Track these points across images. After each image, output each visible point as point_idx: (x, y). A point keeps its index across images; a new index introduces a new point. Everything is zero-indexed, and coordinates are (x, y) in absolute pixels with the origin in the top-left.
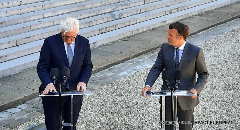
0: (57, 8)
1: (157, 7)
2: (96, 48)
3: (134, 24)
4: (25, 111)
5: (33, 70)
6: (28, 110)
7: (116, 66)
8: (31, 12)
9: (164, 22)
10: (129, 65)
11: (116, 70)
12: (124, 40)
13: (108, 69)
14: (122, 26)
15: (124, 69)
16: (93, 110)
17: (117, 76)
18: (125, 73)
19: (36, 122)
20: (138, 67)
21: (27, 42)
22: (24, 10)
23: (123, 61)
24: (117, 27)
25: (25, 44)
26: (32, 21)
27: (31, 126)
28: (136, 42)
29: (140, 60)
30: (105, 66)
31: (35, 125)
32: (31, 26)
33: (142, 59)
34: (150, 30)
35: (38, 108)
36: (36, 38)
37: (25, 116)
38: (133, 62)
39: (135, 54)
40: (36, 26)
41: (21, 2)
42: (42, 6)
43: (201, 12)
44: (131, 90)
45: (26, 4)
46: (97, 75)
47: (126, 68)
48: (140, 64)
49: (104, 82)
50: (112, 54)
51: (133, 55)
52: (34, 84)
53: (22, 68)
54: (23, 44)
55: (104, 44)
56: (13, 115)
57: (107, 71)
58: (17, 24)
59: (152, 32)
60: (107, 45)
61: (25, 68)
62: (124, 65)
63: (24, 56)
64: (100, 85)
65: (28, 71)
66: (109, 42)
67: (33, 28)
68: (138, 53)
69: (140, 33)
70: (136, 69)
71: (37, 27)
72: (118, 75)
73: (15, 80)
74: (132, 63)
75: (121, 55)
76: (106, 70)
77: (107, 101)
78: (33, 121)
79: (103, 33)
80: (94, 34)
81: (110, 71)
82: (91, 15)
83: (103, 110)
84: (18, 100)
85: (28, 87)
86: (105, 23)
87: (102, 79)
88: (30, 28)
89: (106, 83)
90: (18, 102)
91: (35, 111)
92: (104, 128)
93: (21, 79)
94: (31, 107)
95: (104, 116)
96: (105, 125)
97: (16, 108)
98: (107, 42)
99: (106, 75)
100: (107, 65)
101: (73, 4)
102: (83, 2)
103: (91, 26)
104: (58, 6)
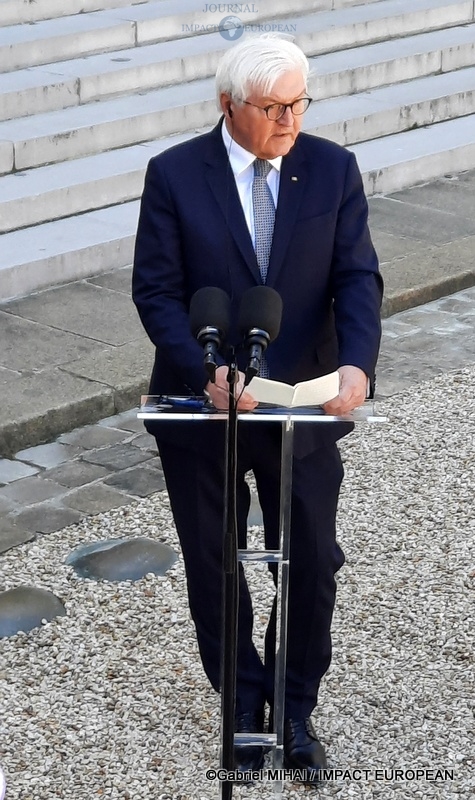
2: (382, 196)
4: (56, 480)
5: (87, 289)
6: (65, 474)
8: (82, 12)
16: (370, 493)
19: (104, 532)
21: (62, 158)
22: (46, 4)
25: (51, 163)
26: (84, 56)
27: (80, 552)
30: (424, 286)
31: (99, 546)
32: (78, 82)
35: (110, 468)
36: (103, 139)
37: (54, 502)
40: (103, 81)
50: (461, 234)
52: (92, 353)
53: (39, 278)
54: (44, 165)
55: (422, 182)
57: (434, 314)
58: (18, 68)
60: (435, 185)
61: (53, 280)
63: (48, 221)
64: (402, 377)
65: (68, 292)
66: (444, 173)
67: (88, 91)
71: (106, 87)
73: (9, 331)
76: (433, 307)
77: (436, 457)
78: (90, 527)
79: (415, 127)
80: (375, 132)
81: (450, 311)
82: (363, 36)
83: (418, 498)
84: (24, 424)
85: (68, 368)
86: (428, 76)
87: (411, 350)
88: (73, 91)
89: (430, 367)
90: (21, 433)
91: (98, 482)
92: (423, 585)
93: (33, 329)
94: (81, 460)
95: (420, 524)
96: (426, 569)
97: (12, 459)
98: (436, 171)
99: (428, 331)
100: (437, 282)
103: (361, 91)
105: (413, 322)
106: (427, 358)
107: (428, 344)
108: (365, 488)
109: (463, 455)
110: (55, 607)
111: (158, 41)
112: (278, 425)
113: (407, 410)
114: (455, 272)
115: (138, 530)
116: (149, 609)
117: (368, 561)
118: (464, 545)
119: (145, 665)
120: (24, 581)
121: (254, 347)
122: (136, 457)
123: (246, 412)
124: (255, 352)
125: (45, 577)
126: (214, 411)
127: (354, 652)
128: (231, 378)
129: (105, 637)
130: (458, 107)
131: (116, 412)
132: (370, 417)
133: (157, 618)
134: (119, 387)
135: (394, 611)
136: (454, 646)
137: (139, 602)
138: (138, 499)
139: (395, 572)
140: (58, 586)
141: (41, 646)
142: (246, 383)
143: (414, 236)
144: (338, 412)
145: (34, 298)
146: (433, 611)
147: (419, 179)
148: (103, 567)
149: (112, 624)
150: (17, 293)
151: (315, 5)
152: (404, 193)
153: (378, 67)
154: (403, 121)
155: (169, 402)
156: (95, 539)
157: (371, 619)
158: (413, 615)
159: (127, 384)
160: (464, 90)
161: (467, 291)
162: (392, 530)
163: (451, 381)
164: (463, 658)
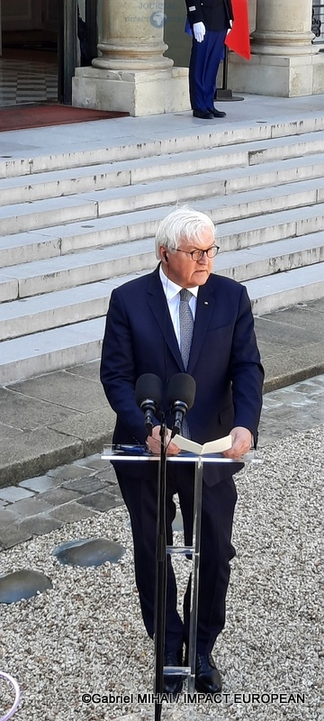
0: (140, 185)
2: (258, 317)
4: (46, 500)
5: (66, 375)
6: (52, 496)
8: (62, 195)
11: (321, 391)
13: (295, 385)
16: (251, 510)
17: (323, 412)
19: (77, 534)
21: (49, 290)
22: (39, 190)
25: (43, 294)
26: (64, 224)
27: (62, 547)
30: (286, 375)
31: (74, 543)
32: (60, 241)
35: (81, 493)
36: (76, 278)
37: (45, 515)
40: (77, 240)
41: (31, 163)
42: (95, 178)
45: (46, 171)
49: (284, 424)
50: (309, 342)
52: (69, 418)
53: (35, 368)
54: (38, 295)
55: (283, 307)
56: (9, 509)
57: (291, 394)
58: (21, 231)
60: (292, 309)
61: (44, 369)
63: (40, 331)
64: (271, 435)
65: (53, 377)
66: (297, 302)
67: (66, 246)
71: (78, 244)
73: (15, 402)
76: (291, 389)
77: (293, 487)
78: (68, 531)
79: (279, 271)
80: (253, 275)
81: (302, 391)
82: (245, 212)
83: (282, 514)
84: (25, 463)
85: (54, 427)
86: (288, 238)
87: (277, 417)
88: (57, 246)
89: (290, 428)
90: (22, 470)
91: (73, 502)
92: (285, 571)
93: (31, 401)
94: (62, 487)
95: (283, 531)
96: (287, 560)
97: (17, 486)
98: (293, 301)
99: (288, 405)
100: (294, 373)
101: (187, 175)
102: (220, 169)
103: (244, 248)
104: (143, 181)
105: (278, 399)
106: (287, 423)
107: (288, 413)
108: (247, 507)
109: (311, 486)
110: (45, 583)
111: (112, 215)
112: (193, 464)
113: (275, 456)
114: (305, 366)
115: (99, 533)
116: (106, 585)
117: (249, 555)
118: (312, 545)
119: (104, 621)
120: (25, 566)
121: (178, 413)
122: (98, 486)
123: (173, 456)
124: (178, 416)
125: (39, 563)
126: (152, 454)
127: (241, 614)
128: (162, 433)
129: (78, 603)
130: (306, 259)
131: (85, 456)
132: (252, 459)
133: (112, 591)
134: (87, 439)
135: (266, 587)
136: (306, 611)
137: (100, 580)
138: (99, 513)
139: (267, 562)
140: (47, 569)
141: (36, 609)
142: (172, 437)
143: (279, 343)
144: (233, 457)
145: (32, 380)
146: (291, 587)
147: (281, 306)
148: (76, 557)
149: (82, 595)
150: (20, 378)
151: (214, 191)
152: (272, 314)
153: (255, 232)
154: (271, 267)
155: (121, 449)
156: (71, 539)
157: (251, 592)
158: (278, 590)
159: (92, 438)
160: (311, 248)
161: (312, 379)
162: (265, 534)
163: (303, 437)
164: (311, 619)
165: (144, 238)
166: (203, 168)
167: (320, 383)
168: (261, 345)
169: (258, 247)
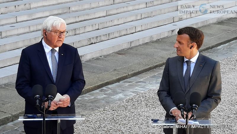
0: (34, 9)
1: (163, 11)
2: (84, 62)
3: (132, 33)
5: (4, 88)
7: (110, 86)
8: (2, 14)
9: (173, 31)
10: (126, 85)
11: (110, 91)
12: (120, 53)
13: (100, 89)
14: (117, 36)
15: (120, 91)
17: (110, 100)
18: (121, 95)
20: (138, 89)
23: (118, 80)
24: (111, 37)
26: (2, 25)
28: (135, 56)
29: (141, 80)
30: (95, 85)
32: (1, 32)
33: (143, 79)
34: (153, 42)
36: (8, 48)
38: (132, 82)
39: (133, 72)
40: (8, 32)
42: (15, 6)
43: (222, 19)
44: (129, 117)
46: (86, 97)
47: (123, 89)
48: (140, 85)
49: (95, 105)
50: (105, 72)
51: (132, 73)
52: (6, 105)
55: (94, 58)
57: (98, 93)
59: (156, 45)
60: (97, 59)
62: (120, 86)
64: (89, 110)
66: (100, 56)
67: (4, 35)
68: (138, 71)
69: (140, 45)
70: (135, 92)
71: (9, 34)
72: (112, 98)
74: (129, 83)
75: (116, 72)
76: (97, 91)
77: (99, 130)
79: (92, 43)
80: (81, 45)
81: (102, 92)
82: (78, 20)
86: (95, 30)
87: (92, 102)
89: (97, 107)
98: (98, 55)
99: (96, 97)
100: (98, 84)
101: (54, 5)
102: (67, 3)
103: (78, 34)
104: (36, 7)
105: (92, 95)
106: (96, 104)
107: (96, 101)
111: (23, 21)
113: (91, 118)
114: (103, 82)
122: (18, 133)
130: (103, 38)
131: (12, 121)
134: (13, 114)
143: (92, 72)
151: (65, 12)
152: (89, 61)
153: (82, 28)
154: (89, 42)
159: (15, 113)
161: (106, 87)
163: (102, 110)
165: (36, 31)
166: (60, 2)
167: (109, 88)
168: (85, 73)
169: (83, 34)
